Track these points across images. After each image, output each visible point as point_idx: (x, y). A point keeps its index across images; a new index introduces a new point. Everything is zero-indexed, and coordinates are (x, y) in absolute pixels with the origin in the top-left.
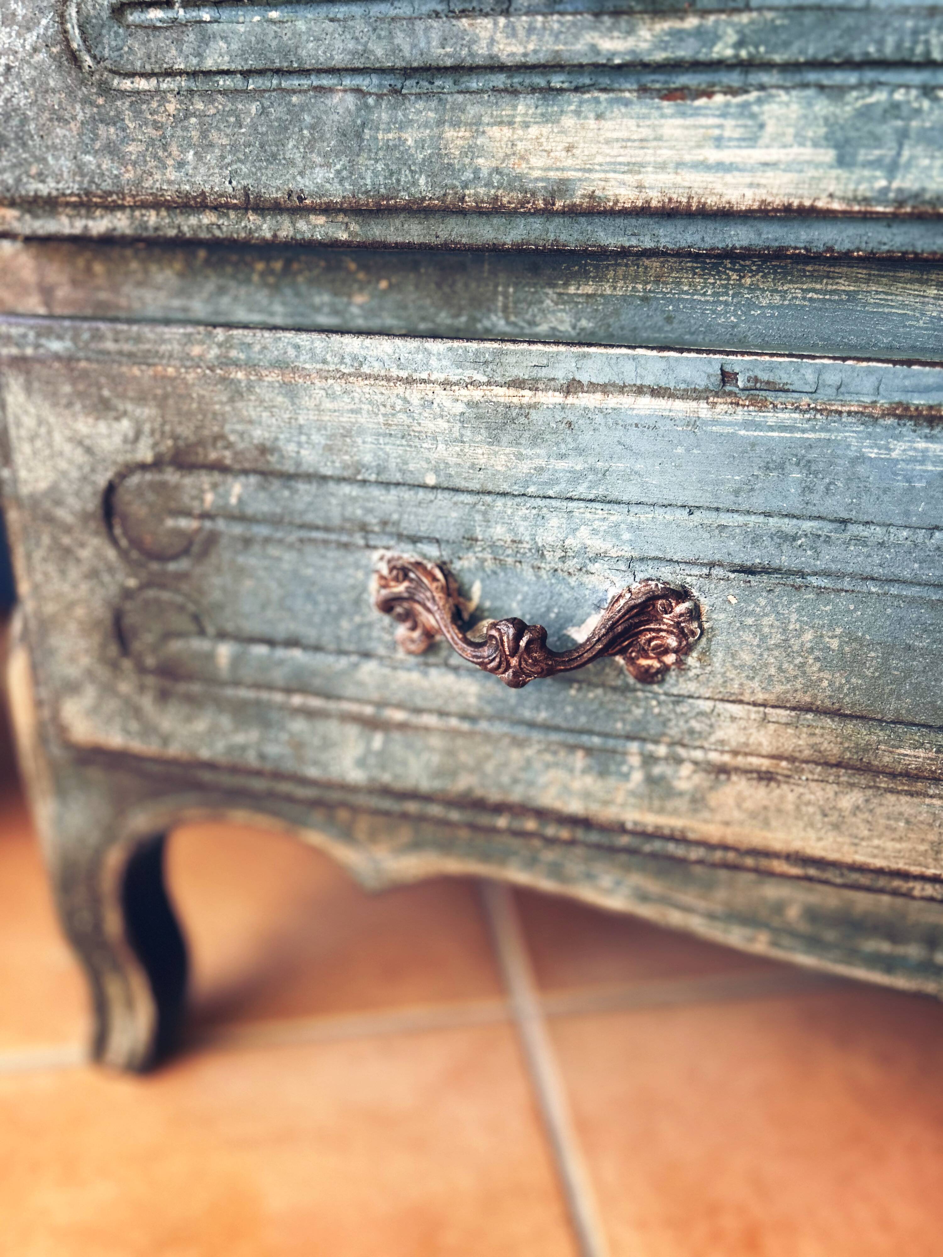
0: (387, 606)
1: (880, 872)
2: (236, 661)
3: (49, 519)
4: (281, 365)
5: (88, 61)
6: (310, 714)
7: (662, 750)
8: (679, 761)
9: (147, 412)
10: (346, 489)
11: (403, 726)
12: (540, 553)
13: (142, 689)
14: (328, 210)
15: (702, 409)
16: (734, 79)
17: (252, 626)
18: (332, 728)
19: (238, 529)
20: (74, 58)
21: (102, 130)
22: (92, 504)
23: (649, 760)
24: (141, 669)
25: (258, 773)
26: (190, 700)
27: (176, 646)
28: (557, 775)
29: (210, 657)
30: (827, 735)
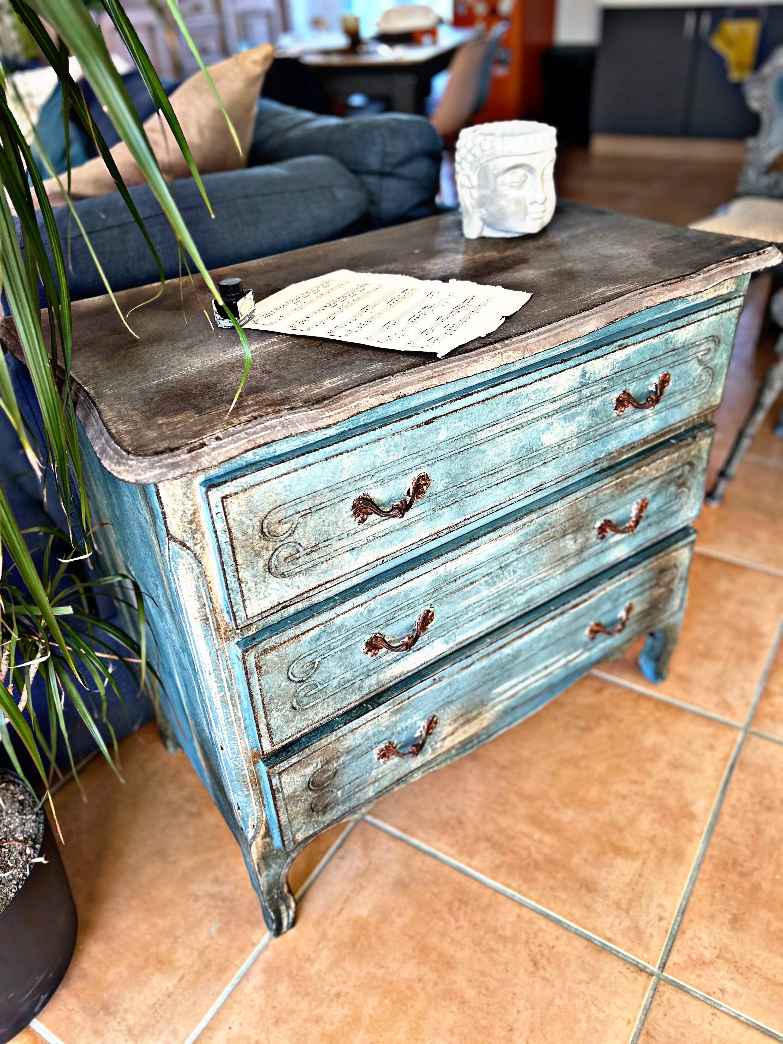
2: (342, 793)
3: (293, 797)
5: (298, 707)
6: (360, 791)
7: (434, 743)
8: (437, 743)
10: (366, 743)
11: (382, 777)
12: (407, 727)
13: (318, 816)
15: (431, 688)
17: (346, 783)
18: (367, 789)
19: (342, 766)
20: (295, 708)
21: (303, 718)
22: (305, 786)
23: (433, 746)
24: (318, 812)
26: (331, 809)
27: (326, 801)
29: (336, 796)
30: (461, 721)
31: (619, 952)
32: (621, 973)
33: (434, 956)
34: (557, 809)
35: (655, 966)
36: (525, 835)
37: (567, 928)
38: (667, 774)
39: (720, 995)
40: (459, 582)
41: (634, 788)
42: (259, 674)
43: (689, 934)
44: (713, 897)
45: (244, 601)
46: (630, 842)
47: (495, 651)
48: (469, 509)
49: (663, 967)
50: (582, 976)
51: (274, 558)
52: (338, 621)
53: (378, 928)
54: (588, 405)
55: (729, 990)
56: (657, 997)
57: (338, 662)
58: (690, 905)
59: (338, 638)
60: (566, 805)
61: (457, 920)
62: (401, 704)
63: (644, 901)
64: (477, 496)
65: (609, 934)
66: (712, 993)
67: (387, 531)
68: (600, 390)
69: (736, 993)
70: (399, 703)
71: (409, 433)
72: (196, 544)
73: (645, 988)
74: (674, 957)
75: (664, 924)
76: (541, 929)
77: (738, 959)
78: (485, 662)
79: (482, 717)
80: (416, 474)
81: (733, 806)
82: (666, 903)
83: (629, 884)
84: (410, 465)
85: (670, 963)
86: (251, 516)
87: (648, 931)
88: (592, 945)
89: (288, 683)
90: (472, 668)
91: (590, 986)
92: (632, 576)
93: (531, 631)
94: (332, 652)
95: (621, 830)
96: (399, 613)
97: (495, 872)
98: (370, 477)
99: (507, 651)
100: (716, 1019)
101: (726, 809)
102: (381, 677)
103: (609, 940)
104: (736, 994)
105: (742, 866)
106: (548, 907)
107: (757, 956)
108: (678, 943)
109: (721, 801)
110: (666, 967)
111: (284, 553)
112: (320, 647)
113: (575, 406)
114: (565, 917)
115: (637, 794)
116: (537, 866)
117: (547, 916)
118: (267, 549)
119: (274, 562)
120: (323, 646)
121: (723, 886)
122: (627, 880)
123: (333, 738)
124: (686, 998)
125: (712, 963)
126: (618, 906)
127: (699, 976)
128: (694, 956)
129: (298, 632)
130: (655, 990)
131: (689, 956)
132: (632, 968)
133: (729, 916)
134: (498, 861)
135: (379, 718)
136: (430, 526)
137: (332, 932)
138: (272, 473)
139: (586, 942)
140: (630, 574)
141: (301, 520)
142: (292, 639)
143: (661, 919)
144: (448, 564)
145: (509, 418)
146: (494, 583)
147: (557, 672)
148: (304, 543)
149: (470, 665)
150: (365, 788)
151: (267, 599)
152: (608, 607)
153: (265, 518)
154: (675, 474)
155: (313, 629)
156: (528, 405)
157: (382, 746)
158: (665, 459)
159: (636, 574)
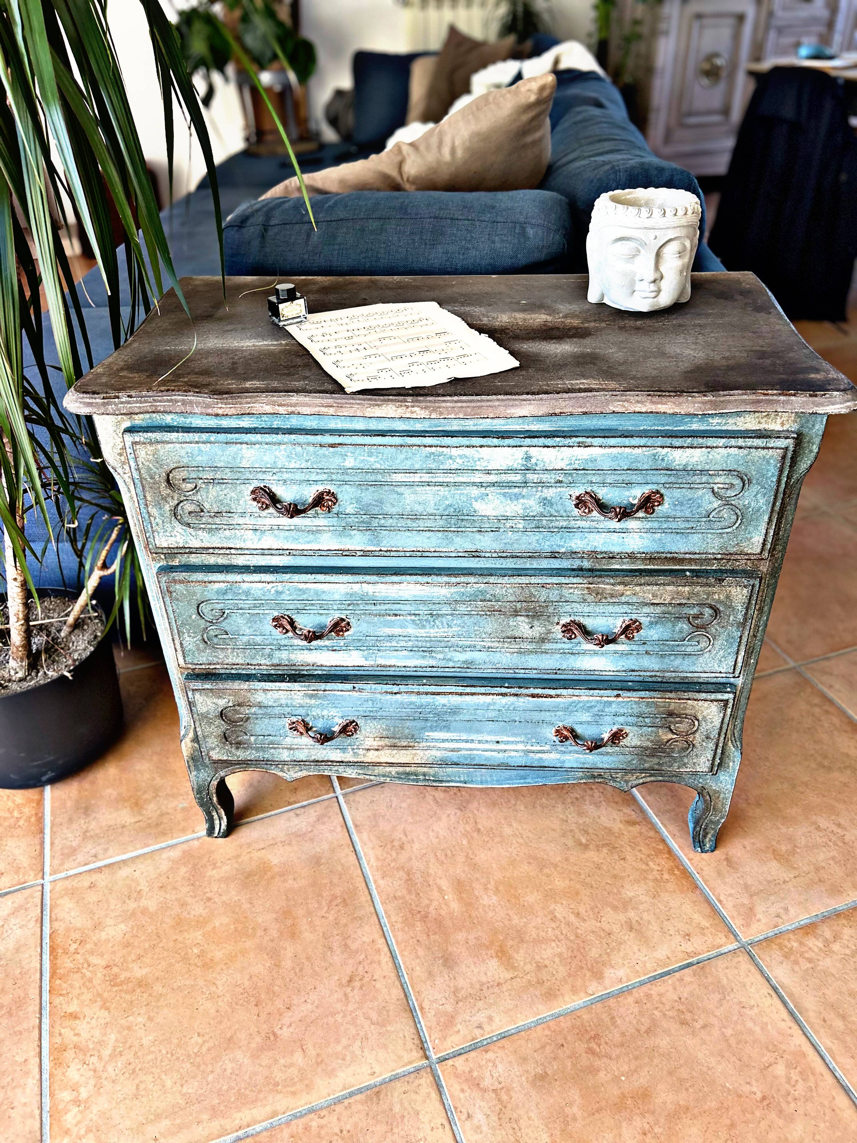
0: (291, 728)
1: (404, 764)
2: (255, 740)
3: (207, 716)
5: (209, 642)
6: (275, 748)
7: (355, 747)
8: (359, 749)
9: (232, 698)
10: (279, 708)
11: (297, 748)
12: (323, 716)
13: (231, 747)
15: (350, 693)
16: (344, 648)
17: (258, 734)
18: (281, 751)
19: (254, 716)
20: (206, 642)
21: (214, 654)
22: (218, 714)
23: (353, 749)
24: (231, 744)
25: (263, 761)
26: (244, 748)
27: (240, 739)
28: (334, 754)
29: (249, 740)
30: (387, 742)
31: (420, 1023)
32: (405, 1037)
33: (289, 922)
34: (486, 889)
35: (435, 1054)
36: (440, 889)
37: (399, 977)
38: (616, 928)
39: (464, 1117)
40: (378, 607)
41: (572, 918)
42: (171, 597)
43: (490, 1055)
44: (543, 1047)
45: (153, 532)
46: (519, 957)
47: (427, 693)
48: (385, 542)
49: (442, 1060)
50: (374, 1016)
51: (179, 508)
52: (245, 586)
53: (273, 878)
54: (537, 491)
55: (475, 1121)
56: (412, 1076)
57: (247, 623)
58: (516, 1037)
59: (247, 602)
60: (497, 891)
61: (327, 912)
62: (315, 692)
63: (480, 1004)
64: (394, 533)
65: (426, 1005)
66: (458, 1110)
67: (293, 528)
68: (553, 481)
69: (479, 1127)
70: (313, 690)
71: (311, 449)
72: (125, 473)
73: (411, 1063)
74: (459, 1062)
75: (478, 1032)
76: (379, 963)
77: (509, 1106)
78: (414, 698)
79: (414, 752)
80: (321, 488)
81: (648, 996)
82: (497, 1019)
83: (482, 984)
84: (314, 477)
85: (450, 1062)
86: (157, 465)
87: (459, 1027)
88: (405, 1001)
89: (199, 617)
90: (398, 697)
91: (373, 1027)
92: (620, 699)
93: (474, 694)
94: (241, 611)
95: (522, 941)
96: (311, 608)
97: (390, 898)
98: (271, 474)
99: (441, 700)
100: (441, 1130)
101: (639, 993)
102: (292, 657)
103: (422, 1009)
104: (478, 1129)
105: (599, 1045)
106: (401, 952)
107: (529, 1118)
108: (473, 1054)
109: (642, 984)
110: (444, 1063)
111: (189, 507)
112: (228, 602)
113: (519, 487)
114: (407, 968)
115: (568, 924)
116: (425, 918)
117: (393, 957)
118: (172, 498)
119: (179, 511)
120: (232, 602)
121: (562, 1045)
122: (484, 979)
123: (246, 687)
124: (434, 1095)
125: (485, 1090)
126: (456, 991)
127: (462, 1091)
128: (475, 1074)
129: (206, 579)
130: (418, 1070)
131: (471, 1071)
132: (417, 1041)
133: (539, 1070)
134: (399, 894)
135: (292, 692)
136: (339, 540)
137: (245, 858)
138: (178, 438)
139: (402, 996)
140: (618, 696)
141: (204, 486)
142: (199, 582)
143: (480, 1027)
144: (365, 585)
145: (430, 471)
146: (424, 627)
147: (513, 754)
148: (207, 506)
149: (395, 693)
150: (279, 748)
151: (173, 539)
152: (586, 717)
153: (171, 472)
154: (686, 610)
155: (219, 582)
156: (453, 467)
157: (294, 719)
158: (668, 588)
159: (629, 700)
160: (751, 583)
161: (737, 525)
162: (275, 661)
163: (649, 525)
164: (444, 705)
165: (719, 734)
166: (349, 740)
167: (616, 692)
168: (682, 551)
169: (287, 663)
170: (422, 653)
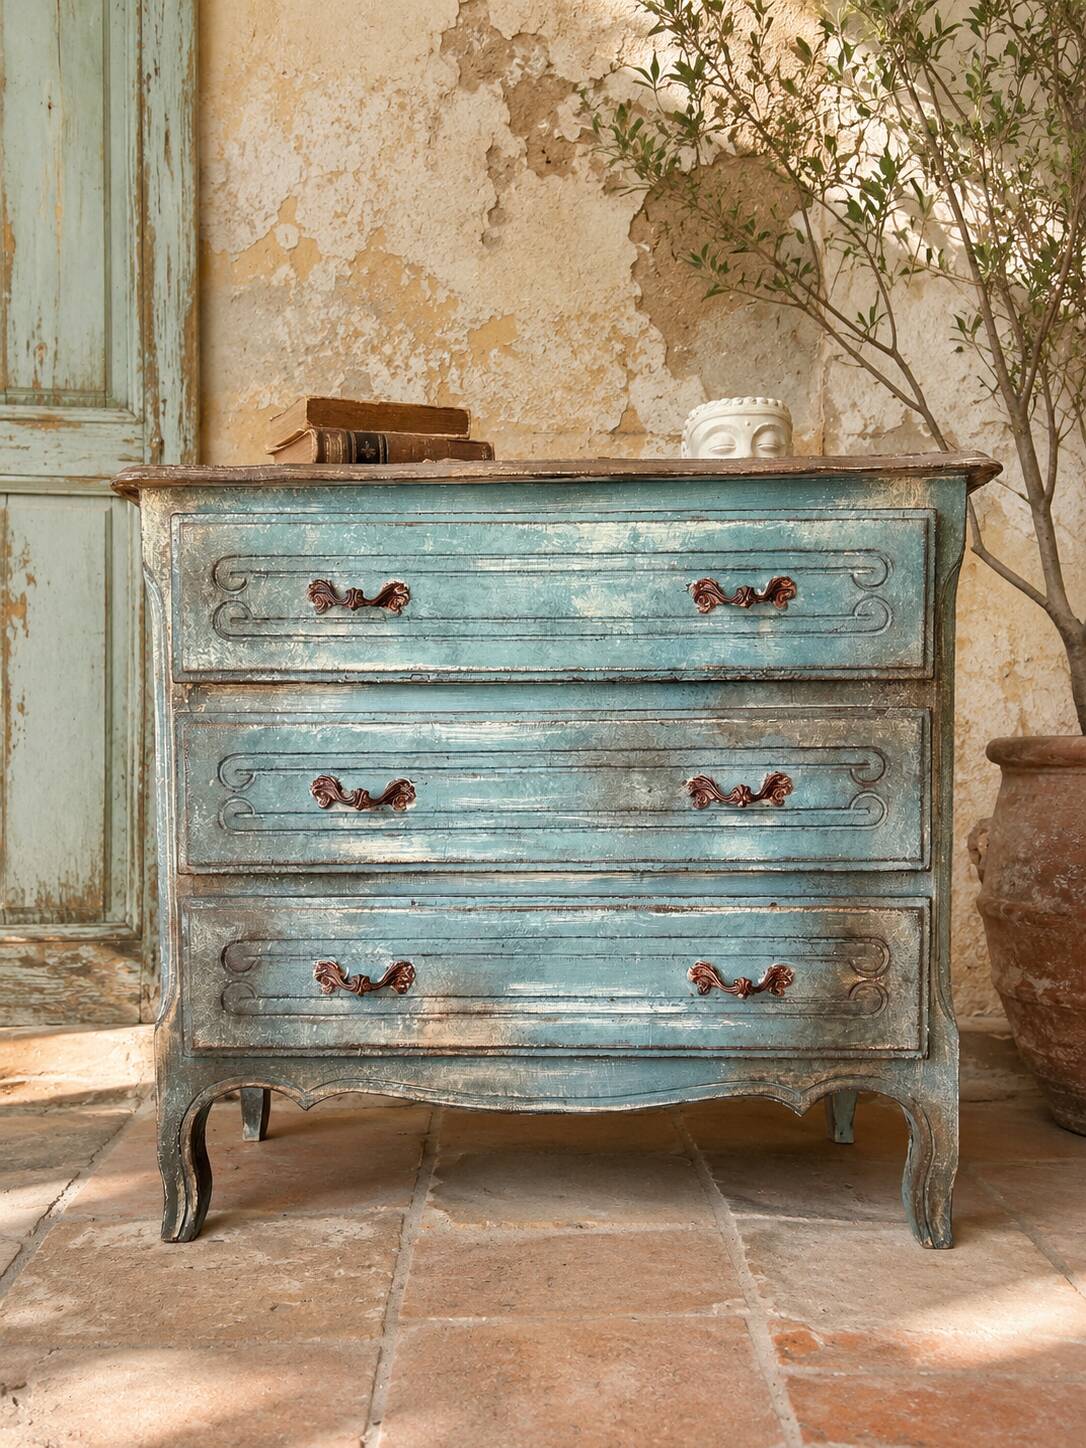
0: (319, 979)
1: (477, 1048)
2: (265, 1006)
3: (201, 961)
4: (287, 907)
5: (225, 826)
6: (290, 1022)
7: (408, 1016)
8: (413, 1019)
9: (241, 924)
10: (306, 943)
11: (324, 1022)
12: (366, 955)
13: (229, 1021)
14: (297, 865)
15: (407, 911)
16: (404, 832)
17: (271, 992)
18: (300, 1026)
19: (269, 959)
20: (221, 826)
21: (228, 845)
22: (218, 955)
23: (404, 1020)
24: (229, 1014)
25: (271, 1048)
26: (247, 1023)
27: (243, 1004)
28: (377, 1031)
29: (256, 1005)
30: (454, 1004)
40: (452, 760)
42: (187, 750)
45: (183, 648)
47: (513, 910)
48: (464, 657)
51: (221, 612)
52: (286, 728)
54: (648, 582)
57: (279, 790)
59: (283, 755)
62: (360, 911)
64: (477, 644)
67: (353, 639)
68: (666, 567)
70: (358, 908)
78: (495, 919)
79: (492, 1022)
80: (391, 581)
84: (385, 567)
86: (205, 554)
89: (218, 784)
90: (473, 915)
92: (777, 911)
93: (576, 909)
94: (274, 773)
98: (335, 565)
99: (534, 921)
102: (333, 845)
111: (231, 611)
112: (259, 757)
113: (626, 576)
118: (215, 598)
119: (220, 617)
120: (264, 757)
135: (327, 914)
136: (408, 656)
140: (773, 905)
141: (254, 582)
144: (437, 727)
145: (523, 555)
146: (510, 794)
147: (634, 1021)
148: (254, 610)
149: (470, 910)
150: (296, 1021)
151: (204, 657)
152: (733, 946)
153: (218, 562)
154: (846, 757)
155: (252, 724)
156: (549, 549)
157: (325, 960)
158: (820, 722)
159: (788, 911)
160: (920, 714)
161: (889, 624)
162: (309, 856)
163: (784, 626)
164: (536, 930)
165: (921, 974)
166: (401, 1003)
167: (770, 900)
168: (829, 664)
169: (325, 858)
170: (507, 838)
